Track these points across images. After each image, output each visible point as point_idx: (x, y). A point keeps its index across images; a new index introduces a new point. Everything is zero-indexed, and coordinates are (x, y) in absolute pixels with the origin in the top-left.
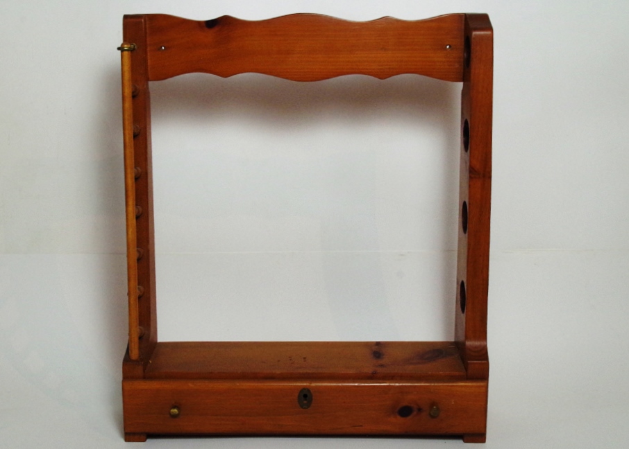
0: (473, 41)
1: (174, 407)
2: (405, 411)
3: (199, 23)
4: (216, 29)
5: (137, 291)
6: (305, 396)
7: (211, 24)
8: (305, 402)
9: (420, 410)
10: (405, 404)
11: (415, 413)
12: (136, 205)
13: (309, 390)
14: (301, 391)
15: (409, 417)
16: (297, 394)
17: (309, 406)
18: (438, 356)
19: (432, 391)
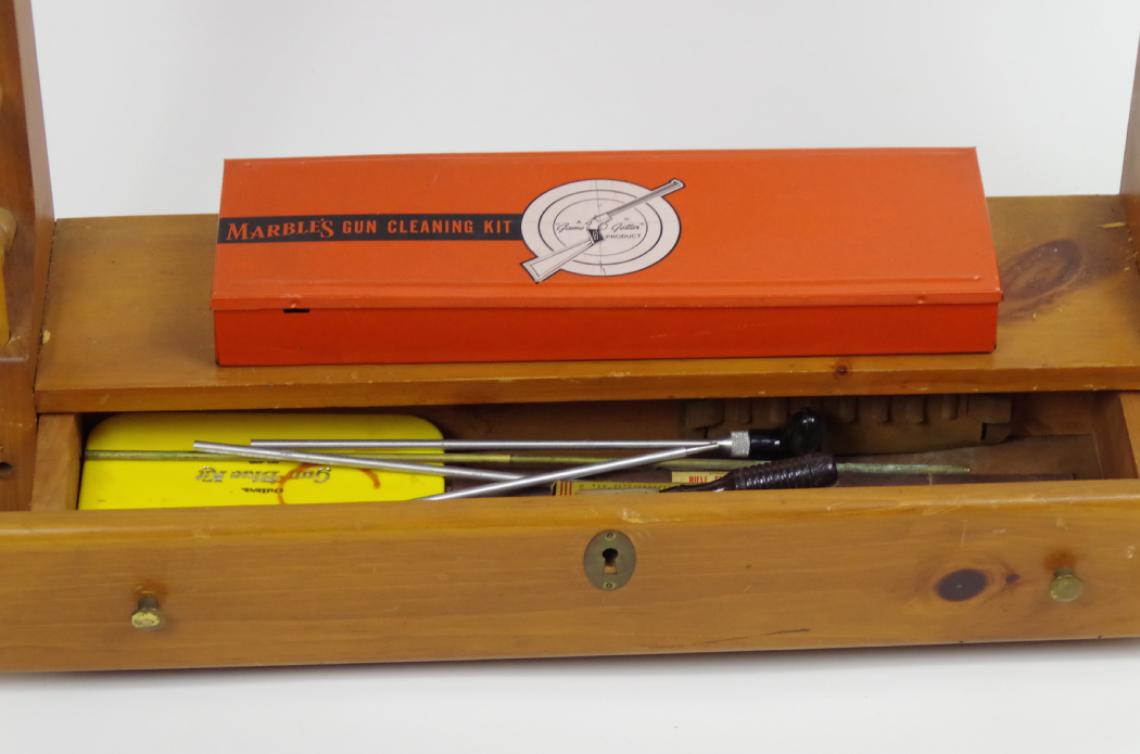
1: (142, 604)
2: (961, 585)
6: (610, 555)
8: (609, 569)
9: (1012, 579)
10: (952, 566)
11: (993, 589)
13: (623, 536)
14: (595, 539)
15: (974, 601)
16: (581, 551)
17: (621, 585)
18: (1060, 280)
19: (1059, 523)
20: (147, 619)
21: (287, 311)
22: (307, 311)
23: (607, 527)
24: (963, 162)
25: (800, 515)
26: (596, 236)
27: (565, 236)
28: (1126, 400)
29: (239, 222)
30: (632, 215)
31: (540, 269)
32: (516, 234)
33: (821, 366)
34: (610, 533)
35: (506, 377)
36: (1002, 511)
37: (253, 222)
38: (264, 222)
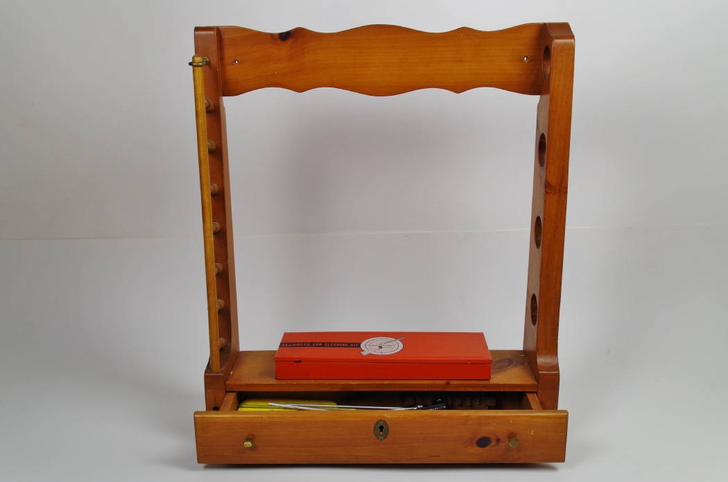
0: (552, 50)
1: (248, 440)
2: (483, 442)
3: (272, 36)
4: (290, 41)
5: (217, 306)
6: (381, 428)
7: (285, 36)
8: (381, 433)
9: (498, 440)
10: (480, 436)
11: (493, 444)
12: (214, 221)
13: (385, 422)
14: (377, 423)
15: (487, 448)
16: (373, 426)
17: (385, 438)
18: (508, 366)
19: (511, 422)
20: (248, 444)
21: (296, 362)
22: (300, 362)
23: (379, 419)
24: (480, 337)
25: (436, 417)
26: (381, 347)
27: (372, 347)
28: (528, 394)
29: (285, 343)
30: (391, 344)
31: (365, 353)
32: (359, 346)
33: (442, 382)
34: (381, 420)
35: (355, 384)
36: (494, 417)
37: (289, 344)
38: (292, 344)
